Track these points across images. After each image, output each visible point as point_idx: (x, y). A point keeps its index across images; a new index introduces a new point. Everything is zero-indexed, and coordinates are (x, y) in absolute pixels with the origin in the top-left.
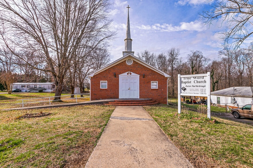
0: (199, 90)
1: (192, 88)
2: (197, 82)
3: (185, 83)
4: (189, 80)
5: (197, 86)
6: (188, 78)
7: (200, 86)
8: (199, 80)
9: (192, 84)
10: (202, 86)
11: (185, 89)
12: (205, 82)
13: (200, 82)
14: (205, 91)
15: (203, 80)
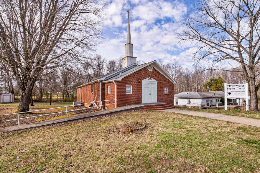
0: (241, 94)
1: (235, 92)
2: (239, 89)
3: (230, 89)
4: (233, 87)
5: (239, 91)
6: (233, 86)
7: (241, 91)
8: (240, 87)
9: (236, 90)
10: (242, 91)
11: (230, 93)
12: (245, 89)
13: (241, 89)
14: (244, 94)
15: (243, 87)
